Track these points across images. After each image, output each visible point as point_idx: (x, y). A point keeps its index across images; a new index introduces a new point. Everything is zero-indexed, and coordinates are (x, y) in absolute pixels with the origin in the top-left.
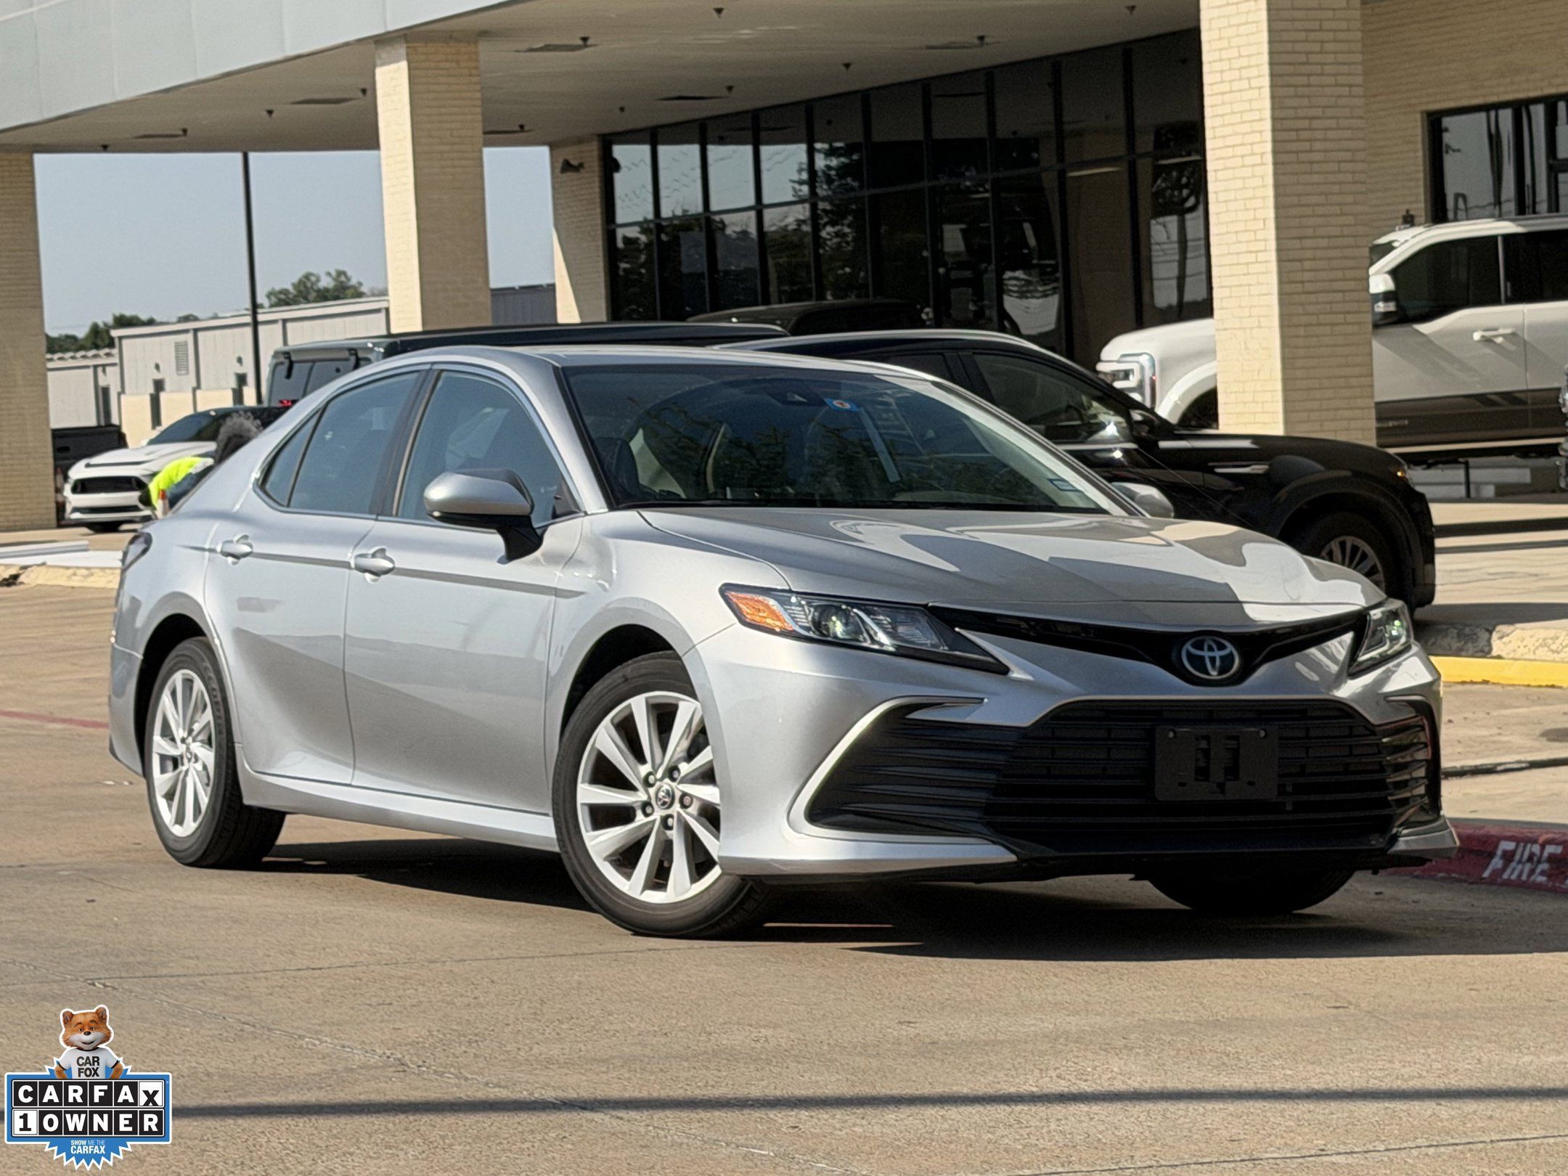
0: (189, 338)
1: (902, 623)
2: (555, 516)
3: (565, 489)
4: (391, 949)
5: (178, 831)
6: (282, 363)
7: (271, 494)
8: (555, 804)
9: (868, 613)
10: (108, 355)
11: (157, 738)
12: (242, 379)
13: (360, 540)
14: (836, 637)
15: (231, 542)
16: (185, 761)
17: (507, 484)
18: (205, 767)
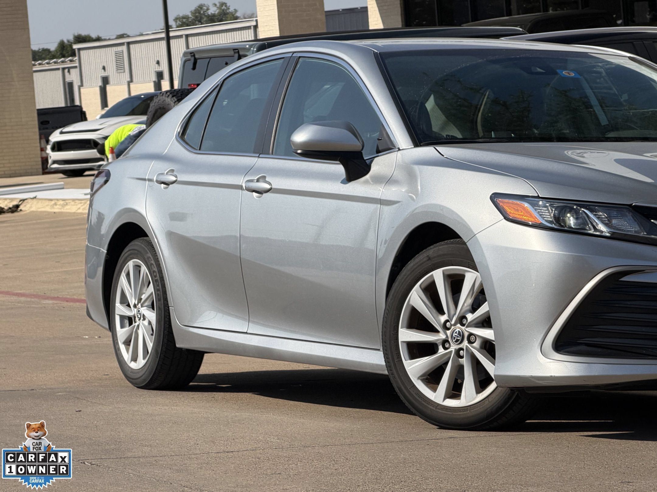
0: (124, 48)
1: (616, 217)
2: (378, 151)
3: (385, 135)
4: (278, 439)
5: (134, 365)
6: (189, 60)
7: (188, 142)
8: (384, 342)
9: (592, 211)
10: (71, 61)
11: (118, 304)
12: (160, 75)
13: (247, 170)
14: (571, 228)
15: (163, 174)
16: (137, 319)
17: (346, 131)
18: (150, 323)
